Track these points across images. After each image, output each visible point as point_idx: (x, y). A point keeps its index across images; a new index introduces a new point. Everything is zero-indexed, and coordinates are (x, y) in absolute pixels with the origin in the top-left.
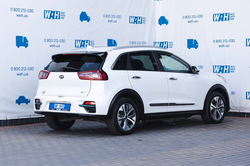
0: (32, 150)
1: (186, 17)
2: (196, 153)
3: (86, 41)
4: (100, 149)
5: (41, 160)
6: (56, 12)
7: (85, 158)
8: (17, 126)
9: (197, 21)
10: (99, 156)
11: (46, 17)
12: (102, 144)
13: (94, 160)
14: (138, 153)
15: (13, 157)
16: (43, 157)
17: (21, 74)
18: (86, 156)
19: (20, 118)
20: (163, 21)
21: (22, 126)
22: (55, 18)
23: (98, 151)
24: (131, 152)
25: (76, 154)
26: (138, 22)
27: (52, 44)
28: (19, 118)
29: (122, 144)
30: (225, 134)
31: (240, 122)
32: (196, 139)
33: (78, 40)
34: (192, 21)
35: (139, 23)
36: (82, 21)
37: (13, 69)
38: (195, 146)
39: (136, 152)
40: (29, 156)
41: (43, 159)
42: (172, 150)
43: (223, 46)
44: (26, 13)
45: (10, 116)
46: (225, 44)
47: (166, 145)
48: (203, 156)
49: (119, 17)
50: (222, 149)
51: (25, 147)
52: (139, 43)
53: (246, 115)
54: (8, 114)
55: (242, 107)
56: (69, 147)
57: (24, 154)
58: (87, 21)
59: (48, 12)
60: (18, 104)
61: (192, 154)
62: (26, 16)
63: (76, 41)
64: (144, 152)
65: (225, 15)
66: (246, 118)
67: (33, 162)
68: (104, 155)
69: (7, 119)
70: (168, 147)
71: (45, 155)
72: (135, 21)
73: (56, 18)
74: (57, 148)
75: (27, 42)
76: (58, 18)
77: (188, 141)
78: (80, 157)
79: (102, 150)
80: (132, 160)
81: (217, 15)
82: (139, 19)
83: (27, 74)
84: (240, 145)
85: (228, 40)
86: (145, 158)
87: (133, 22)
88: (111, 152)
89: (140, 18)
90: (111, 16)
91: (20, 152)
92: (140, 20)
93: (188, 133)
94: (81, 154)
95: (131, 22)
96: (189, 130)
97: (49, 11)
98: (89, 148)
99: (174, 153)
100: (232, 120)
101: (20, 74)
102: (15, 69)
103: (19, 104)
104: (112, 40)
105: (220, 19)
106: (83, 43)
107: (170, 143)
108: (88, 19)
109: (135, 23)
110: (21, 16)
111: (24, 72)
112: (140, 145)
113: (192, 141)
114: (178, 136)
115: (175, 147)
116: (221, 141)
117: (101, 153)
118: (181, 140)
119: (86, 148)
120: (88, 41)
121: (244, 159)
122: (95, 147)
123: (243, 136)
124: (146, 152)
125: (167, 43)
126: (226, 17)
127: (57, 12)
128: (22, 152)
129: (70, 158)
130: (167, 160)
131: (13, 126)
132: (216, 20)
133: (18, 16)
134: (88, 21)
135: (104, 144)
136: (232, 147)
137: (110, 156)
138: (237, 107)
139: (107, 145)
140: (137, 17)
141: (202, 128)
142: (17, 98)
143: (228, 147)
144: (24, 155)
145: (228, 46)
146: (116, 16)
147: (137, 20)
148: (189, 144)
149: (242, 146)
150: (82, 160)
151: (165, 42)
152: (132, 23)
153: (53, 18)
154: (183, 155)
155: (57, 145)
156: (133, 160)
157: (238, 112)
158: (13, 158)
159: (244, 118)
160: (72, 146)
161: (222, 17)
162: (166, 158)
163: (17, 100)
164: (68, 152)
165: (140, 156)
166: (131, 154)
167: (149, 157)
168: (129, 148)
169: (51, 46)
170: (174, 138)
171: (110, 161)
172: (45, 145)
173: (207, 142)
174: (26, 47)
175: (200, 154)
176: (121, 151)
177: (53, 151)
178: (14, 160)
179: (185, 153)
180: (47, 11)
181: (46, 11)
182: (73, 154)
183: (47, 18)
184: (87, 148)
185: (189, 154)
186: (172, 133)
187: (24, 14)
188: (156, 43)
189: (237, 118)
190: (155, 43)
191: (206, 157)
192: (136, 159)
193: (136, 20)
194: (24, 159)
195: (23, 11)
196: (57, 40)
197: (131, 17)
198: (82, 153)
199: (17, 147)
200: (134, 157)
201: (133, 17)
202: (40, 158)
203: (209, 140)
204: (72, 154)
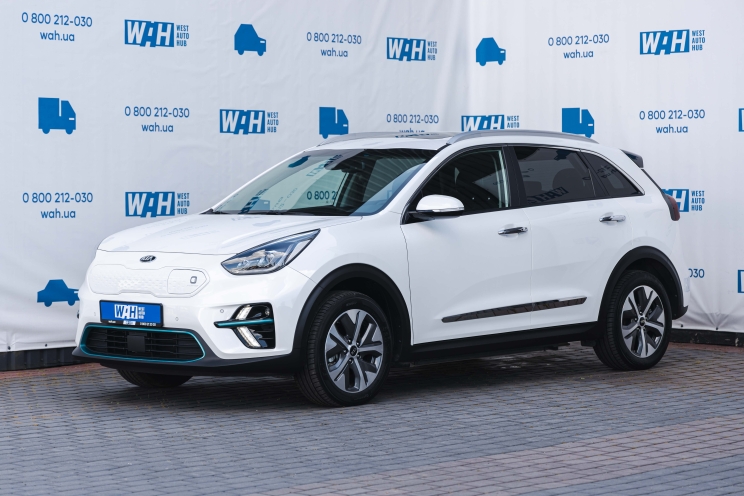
0: (72, 448)
1: (559, 41)
2: (569, 462)
3: (252, 114)
4: (279, 447)
5: (94, 484)
6: (160, 26)
7: (227, 475)
8: (40, 372)
9: (590, 54)
10: (272, 469)
11: (131, 40)
12: (286, 432)
13: (253, 484)
14: (392, 462)
15: (11, 472)
16: (100, 473)
17: (55, 214)
18: (232, 470)
19: (50, 347)
20: (489, 52)
21: (54, 371)
22: (158, 42)
23: (271, 453)
24: (372, 458)
25: (202, 463)
26: (413, 57)
27: (149, 121)
28: (48, 347)
29: (349, 433)
30: (665, 400)
31: (718, 361)
32: (576, 418)
33: (227, 111)
34: (576, 54)
35: (417, 58)
36: (241, 53)
37: (31, 198)
38: (569, 439)
39: (387, 457)
40: (58, 470)
41: (101, 478)
42: (496, 451)
43: (669, 129)
44: (71, 29)
45: (18, 341)
46: (676, 123)
47: (482, 437)
48: (589, 472)
49: (356, 40)
50: (649, 449)
51: (51, 441)
52: (417, 118)
53: (737, 341)
54: (12, 334)
55: (725, 317)
56: (186, 441)
57: (45, 462)
58: (256, 53)
59: (137, 24)
60: (43, 303)
61: (556, 465)
62: (71, 38)
63: (224, 113)
64: (411, 459)
65: (675, 34)
66: (736, 350)
67: (66, 488)
68: (288, 466)
69: (11, 350)
70: (487, 441)
71: (108, 468)
72: (403, 53)
73: (163, 43)
74: (150, 442)
75: (74, 115)
76: (167, 42)
77: (549, 424)
78: (213, 473)
79: (283, 452)
80: (369, 483)
81: (651, 35)
82: (418, 46)
83: (73, 214)
84: (707, 438)
85: (685, 112)
86: (411, 477)
87: (398, 56)
88: (309, 458)
89: (418, 42)
90: (331, 38)
91: (33, 457)
92: (420, 50)
93: (556, 398)
94: (218, 465)
95: (391, 56)
96: (559, 387)
97: (140, 23)
98: (246, 443)
99: (503, 461)
100: (692, 354)
101: (52, 215)
102: (36, 198)
103: (48, 304)
104: (334, 109)
105: (660, 47)
106: (244, 118)
107: (495, 431)
108: (260, 47)
109: (405, 58)
110: (54, 36)
111: (63, 207)
112: (401, 435)
113: (560, 425)
114: (521, 406)
115: (506, 444)
116: (652, 425)
117: (280, 462)
118: (529, 420)
119: (238, 444)
120: (261, 114)
121: (712, 485)
122: (264, 441)
123: (719, 409)
124: (416, 458)
125: (500, 118)
126: (679, 41)
127: (165, 26)
128: (41, 457)
129: (182, 478)
130: (476, 484)
131: (27, 372)
132: (649, 52)
133: (43, 36)
134: (261, 54)
135: (292, 431)
136: (682, 442)
137: (305, 469)
138: (711, 314)
139: (302, 435)
140: (412, 40)
141: (597, 382)
142: (43, 287)
143: (670, 445)
144: (44, 467)
145: (685, 130)
146: (345, 37)
147: (409, 50)
148: (551, 431)
149: (713, 442)
150: (219, 484)
151: (497, 117)
152: (395, 58)
153: (153, 45)
154: (527, 469)
155: (150, 434)
156: (373, 483)
157: (714, 329)
158: (10, 477)
159: (730, 350)
160: (196, 438)
161: (666, 42)
162: (476, 478)
163: (40, 293)
164: (178, 456)
165: (396, 473)
166: (368, 466)
167: (424, 474)
168: (367, 445)
169: (145, 128)
170: (510, 414)
171: (303, 487)
172: (115, 434)
173: (607, 427)
174: (69, 132)
175: (581, 467)
176: (343, 453)
177: (134, 453)
178: (11, 481)
179: (536, 461)
180: (133, 22)
181: (129, 24)
182: (195, 464)
183: (135, 43)
184: (241, 443)
185: (548, 466)
186: (504, 398)
187: (62, 30)
188: (468, 118)
189: (710, 348)
190: (465, 119)
191: (597, 477)
192: (383, 481)
193: (407, 50)
194: (44, 478)
195: (59, 21)
196: (164, 112)
197: (391, 41)
198: (221, 460)
199: (29, 441)
200: (376, 476)
201: (399, 40)
202: (91, 474)
203: (615, 421)
204: (191, 464)
